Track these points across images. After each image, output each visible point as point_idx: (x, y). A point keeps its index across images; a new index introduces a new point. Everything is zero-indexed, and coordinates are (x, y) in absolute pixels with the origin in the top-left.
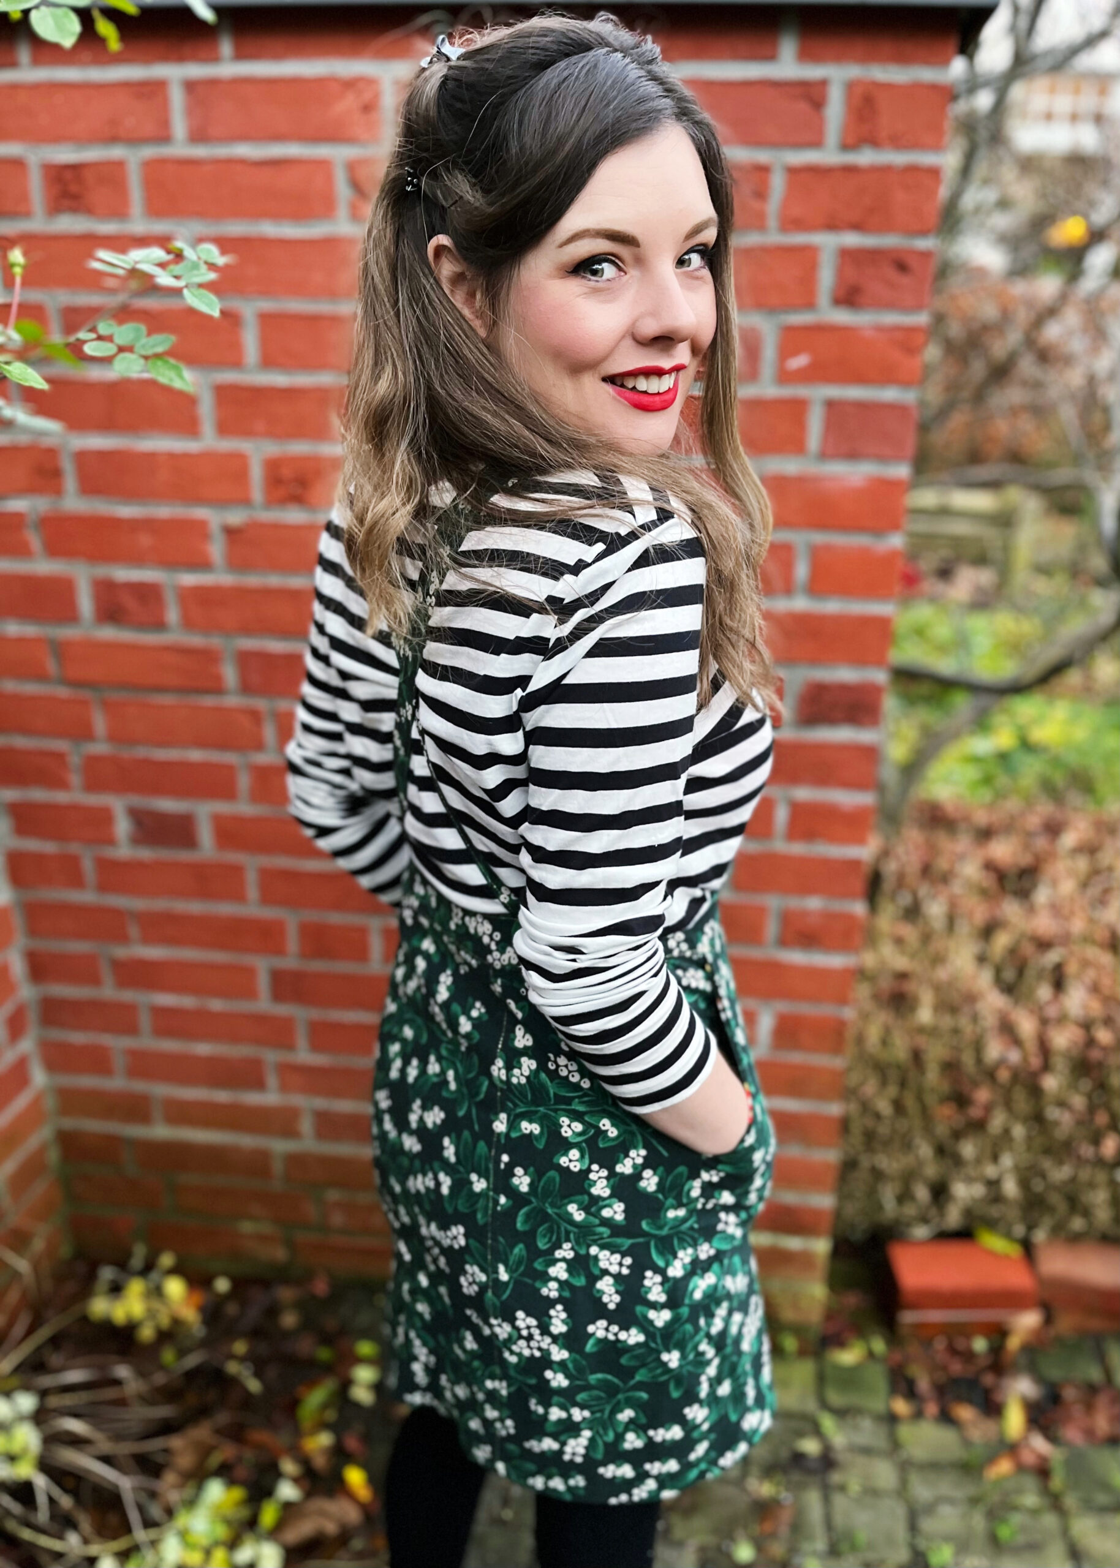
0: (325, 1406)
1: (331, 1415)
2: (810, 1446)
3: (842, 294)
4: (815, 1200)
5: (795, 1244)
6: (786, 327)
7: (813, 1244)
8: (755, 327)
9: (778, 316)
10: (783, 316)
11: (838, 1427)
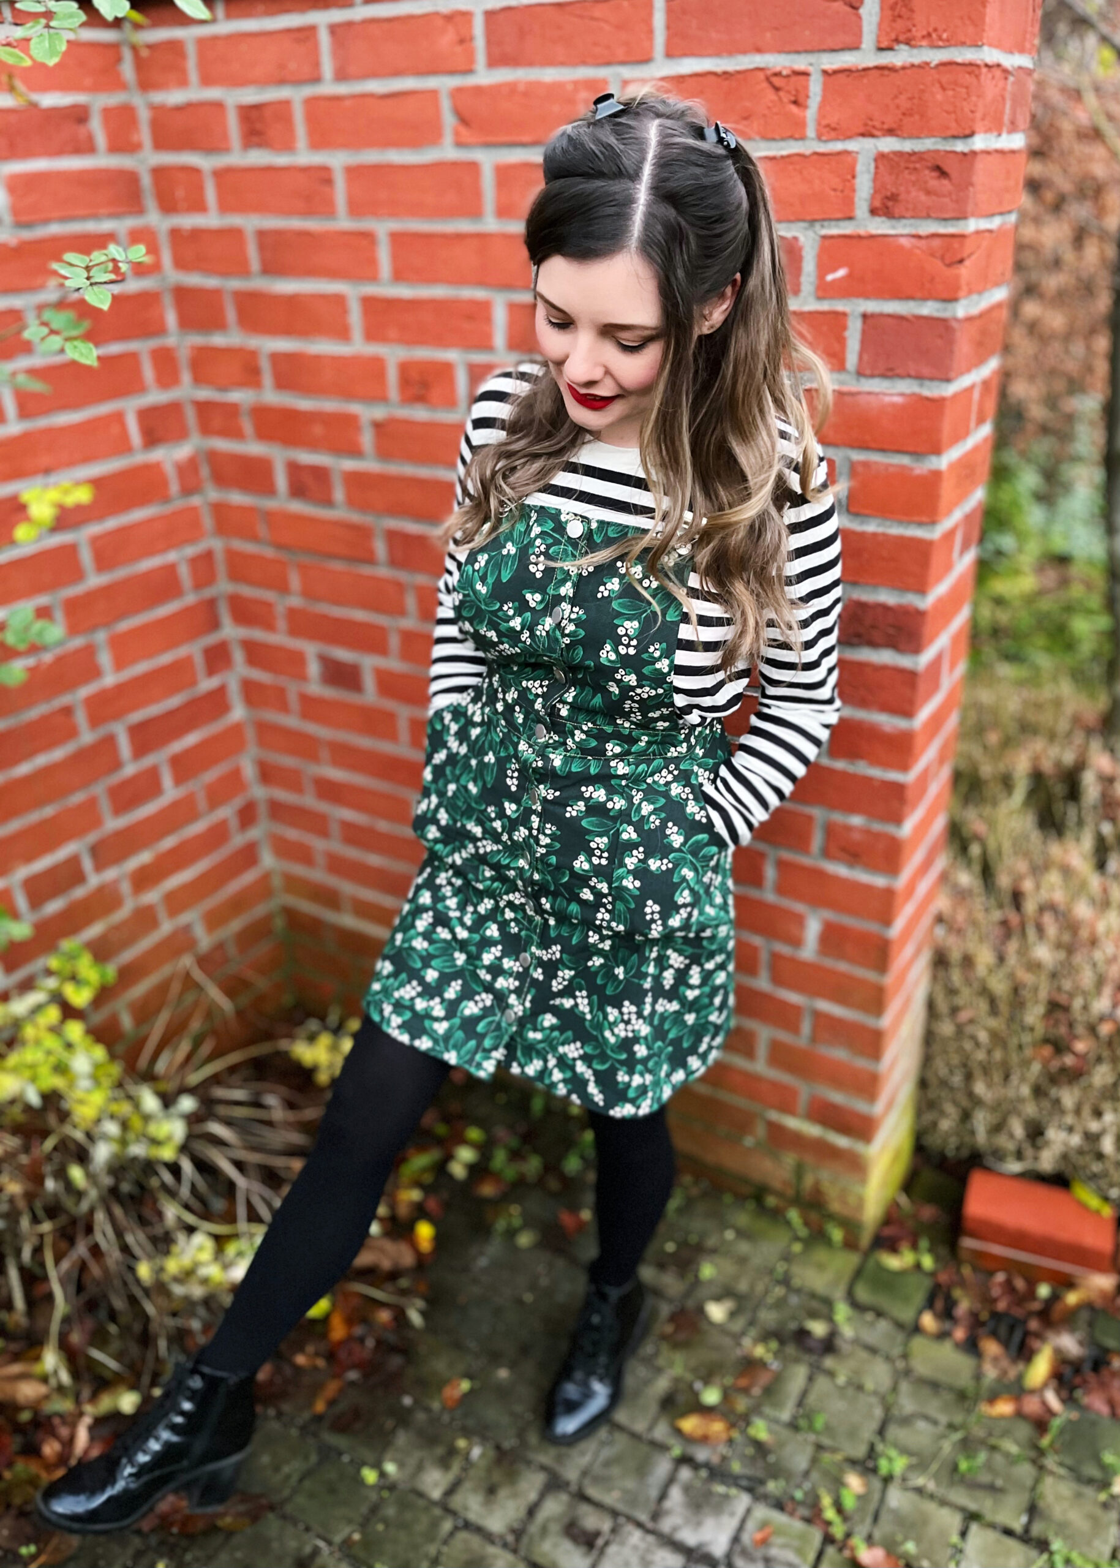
0: (424, 1170)
1: (428, 1178)
2: (818, 1328)
3: (877, 204)
4: (860, 1106)
5: (842, 1141)
6: (825, 237)
7: (859, 1147)
8: (796, 239)
9: (817, 225)
10: (822, 226)
11: (849, 1319)
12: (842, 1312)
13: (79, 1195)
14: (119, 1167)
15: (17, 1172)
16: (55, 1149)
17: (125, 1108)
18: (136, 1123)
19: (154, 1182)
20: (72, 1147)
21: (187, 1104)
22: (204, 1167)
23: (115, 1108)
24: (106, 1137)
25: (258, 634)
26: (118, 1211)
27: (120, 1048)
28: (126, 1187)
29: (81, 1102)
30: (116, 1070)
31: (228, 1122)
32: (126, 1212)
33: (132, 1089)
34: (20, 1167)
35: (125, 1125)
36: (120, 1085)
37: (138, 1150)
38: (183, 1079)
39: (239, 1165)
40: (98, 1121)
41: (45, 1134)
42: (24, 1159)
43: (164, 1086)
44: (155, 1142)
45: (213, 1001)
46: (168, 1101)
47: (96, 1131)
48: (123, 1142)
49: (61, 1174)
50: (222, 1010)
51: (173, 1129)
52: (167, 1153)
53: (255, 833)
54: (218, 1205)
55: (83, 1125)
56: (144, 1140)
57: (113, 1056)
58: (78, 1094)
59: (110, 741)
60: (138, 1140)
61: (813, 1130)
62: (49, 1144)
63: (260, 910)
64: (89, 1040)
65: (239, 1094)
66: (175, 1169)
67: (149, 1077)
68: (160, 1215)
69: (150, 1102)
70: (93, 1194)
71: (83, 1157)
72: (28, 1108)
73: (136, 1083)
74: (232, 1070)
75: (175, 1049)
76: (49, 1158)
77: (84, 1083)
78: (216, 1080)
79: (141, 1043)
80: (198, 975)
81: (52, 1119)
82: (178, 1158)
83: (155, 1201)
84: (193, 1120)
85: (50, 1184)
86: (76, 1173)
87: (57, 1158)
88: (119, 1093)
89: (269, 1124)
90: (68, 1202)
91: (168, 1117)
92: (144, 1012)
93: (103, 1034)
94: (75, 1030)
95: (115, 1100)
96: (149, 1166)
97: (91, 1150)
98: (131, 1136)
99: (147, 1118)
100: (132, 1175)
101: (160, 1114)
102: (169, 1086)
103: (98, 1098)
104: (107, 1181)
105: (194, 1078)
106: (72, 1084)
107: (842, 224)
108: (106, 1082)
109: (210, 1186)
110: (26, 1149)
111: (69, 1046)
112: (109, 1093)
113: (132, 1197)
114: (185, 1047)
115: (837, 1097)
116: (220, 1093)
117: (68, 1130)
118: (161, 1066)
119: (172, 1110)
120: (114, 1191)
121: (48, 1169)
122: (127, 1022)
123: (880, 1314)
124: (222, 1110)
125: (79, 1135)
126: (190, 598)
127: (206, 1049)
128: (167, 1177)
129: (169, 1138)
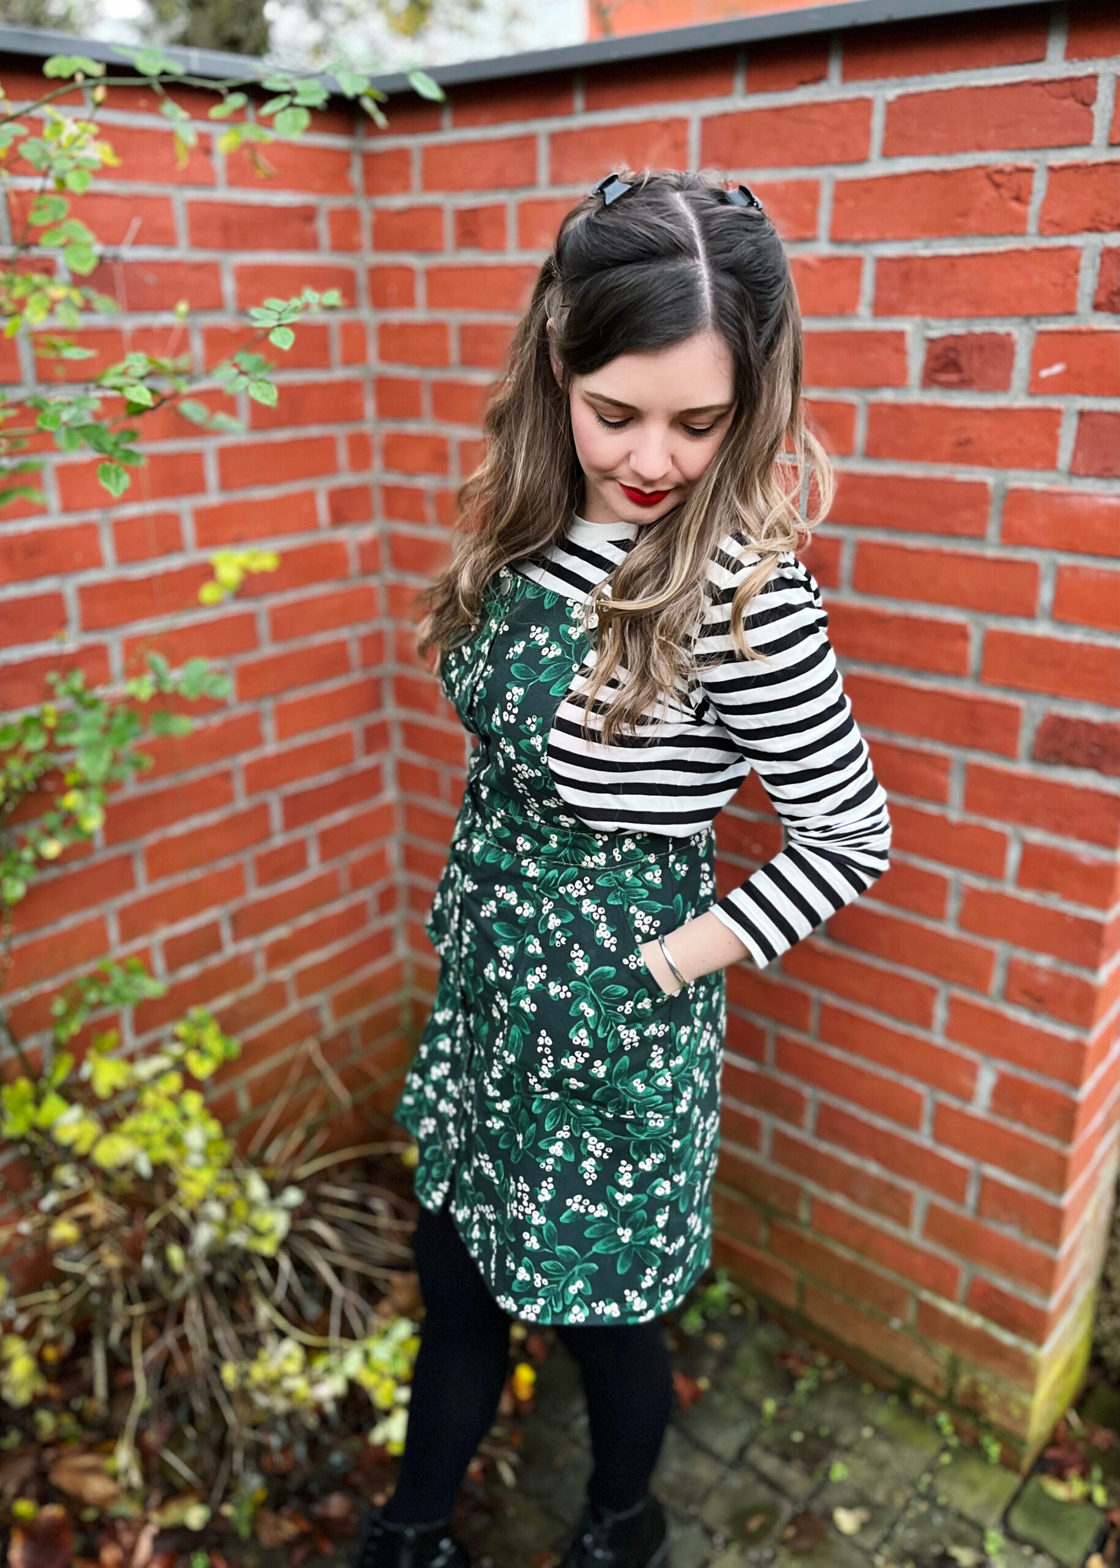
2: (965, 1557)
3: (1102, 299)
4: (1033, 1298)
5: (1008, 1338)
6: (1041, 333)
7: (1028, 1348)
8: (1009, 335)
9: (1033, 322)
10: (1039, 322)
11: (1001, 1551)
12: (994, 1540)
13: (175, 1278)
14: (217, 1255)
15: (117, 1244)
16: (158, 1225)
17: (230, 1191)
18: (240, 1209)
19: (250, 1275)
20: (175, 1225)
21: (293, 1196)
22: (301, 1267)
23: (222, 1189)
24: (209, 1219)
25: (419, 717)
26: (211, 1302)
27: (235, 1128)
28: (222, 1278)
29: (190, 1178)
30: (227, 1149)
31: (333, 1224)
32: (220, 1304)
33: (240, 1171)
34: (120, 1240)
35: (229, 1209)
36: (229, 1166)
37: (239, 1238)
38: (292, 1169)
39: (338, 1271)
40: (203, 1201)
41: (151, 1208)
42: (126, 1232)
43: (272, 1173)
44: (258, 1234)
45: (331, 1091)
46: (275, 1190)
47: (201, 1211)
48: (226, 1228)
49: (160, 1253)
50: (339, 1101)
51: (277, 1222)
52: (267, 1247)
53: (393, 919)
54: (312, 1310)
55: (190, 1204)
56: (247, 1229)
57: (226, 1134)
58: (188, 1170)
59: (262, 811)
60: (239, 1228)
61: (976, 1321)
62: (153, 1220)
63: (389, 1000)
64: (206, 1114)
65: (346, 1194)
66: (272, 1265)
67: (258, 1162)
68: (252, 1311)
69: (257, 1188)
70: (189, 1279)
71: (184, 1238)
72: (138, 1178)
73: (246, 1167)
74: (342, 1167)
75: (288, 1137)
76: (151, 1234)
77: (196, 1159)
78: (323, 1175)
79: (256, 1125)
80: (320, 1061)
81: (159, 1192)
82: (277, 1254)
83: (249, 1297)
84: (298, 1214)
85: (148, 1262)
86: (175, 1254)
87: (160, 1235)
88: (226, 1174)
89: (373, 1230)
90: (163, 1284)
91: (273, 1208)
92: (262, 1094)
93: (220, 1110)
94: (193, 1102)
95: (221, 1180)
96: (247, 1258)
97: (192, 1231)
98: (234, 1222)
99: (252, 1205)
100: (229, 1264)
101: (265, 1204)
102: (279, 1174)
103: (206, 1177)
104: (204, 1267)
105: (303, 1171)
106: (183, 1159)
107: (1061, 319)
108: (217, 1161)
109: (306, 1288)
110: (129, 1221)
111: (185, 1118)
112: (218, 1172)
113: (226, 1289)
114: (298, 1135)
115: (1004, 1284)
116: (327, 1190)
117: (172, 1206)
118: (271, 1154)
119: (279, 1202)
120: (209, 1279)
121: (148, 1245)
122: (244, 1102)
123: (1039, 1550)
124: (327, 1209)
125: (183, 1214)
126: (356, 676)
127: (318, 1142)
128: (263, 1273)
129: (271, 1230)
